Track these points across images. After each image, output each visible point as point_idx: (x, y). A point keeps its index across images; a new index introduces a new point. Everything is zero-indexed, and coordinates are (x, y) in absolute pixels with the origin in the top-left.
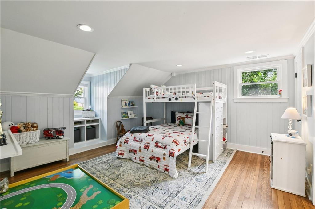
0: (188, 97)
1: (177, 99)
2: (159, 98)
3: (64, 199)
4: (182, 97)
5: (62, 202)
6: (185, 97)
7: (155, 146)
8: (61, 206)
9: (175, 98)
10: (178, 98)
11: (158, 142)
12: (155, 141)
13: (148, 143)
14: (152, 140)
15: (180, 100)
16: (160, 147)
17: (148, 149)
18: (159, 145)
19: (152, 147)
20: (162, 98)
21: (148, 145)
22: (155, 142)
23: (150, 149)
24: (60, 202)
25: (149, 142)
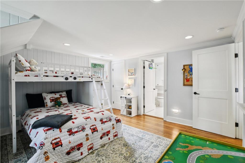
0: (84, 77)
1: (75, 78)
2: (47, 76)
3: (202, 157)
4: (80, 77)
5: (205, 157)
6: (82, 77)
7: (102, 123)
8: (208, 155)
9: (73, 77)
10: (77, 77)
11: (102, 119)
12: (98, 120)
13: (93, 126)
14: (96, 120)
15: (77, 80)
16: (106, 122)
17: (97, 131)
18: (104, 121)
19: (100, 126)
20: (54, 76)
21: (95, 127)
22: (100, 120)
23: (99, 129)
24: (206, 157)
25: (93, 124)
